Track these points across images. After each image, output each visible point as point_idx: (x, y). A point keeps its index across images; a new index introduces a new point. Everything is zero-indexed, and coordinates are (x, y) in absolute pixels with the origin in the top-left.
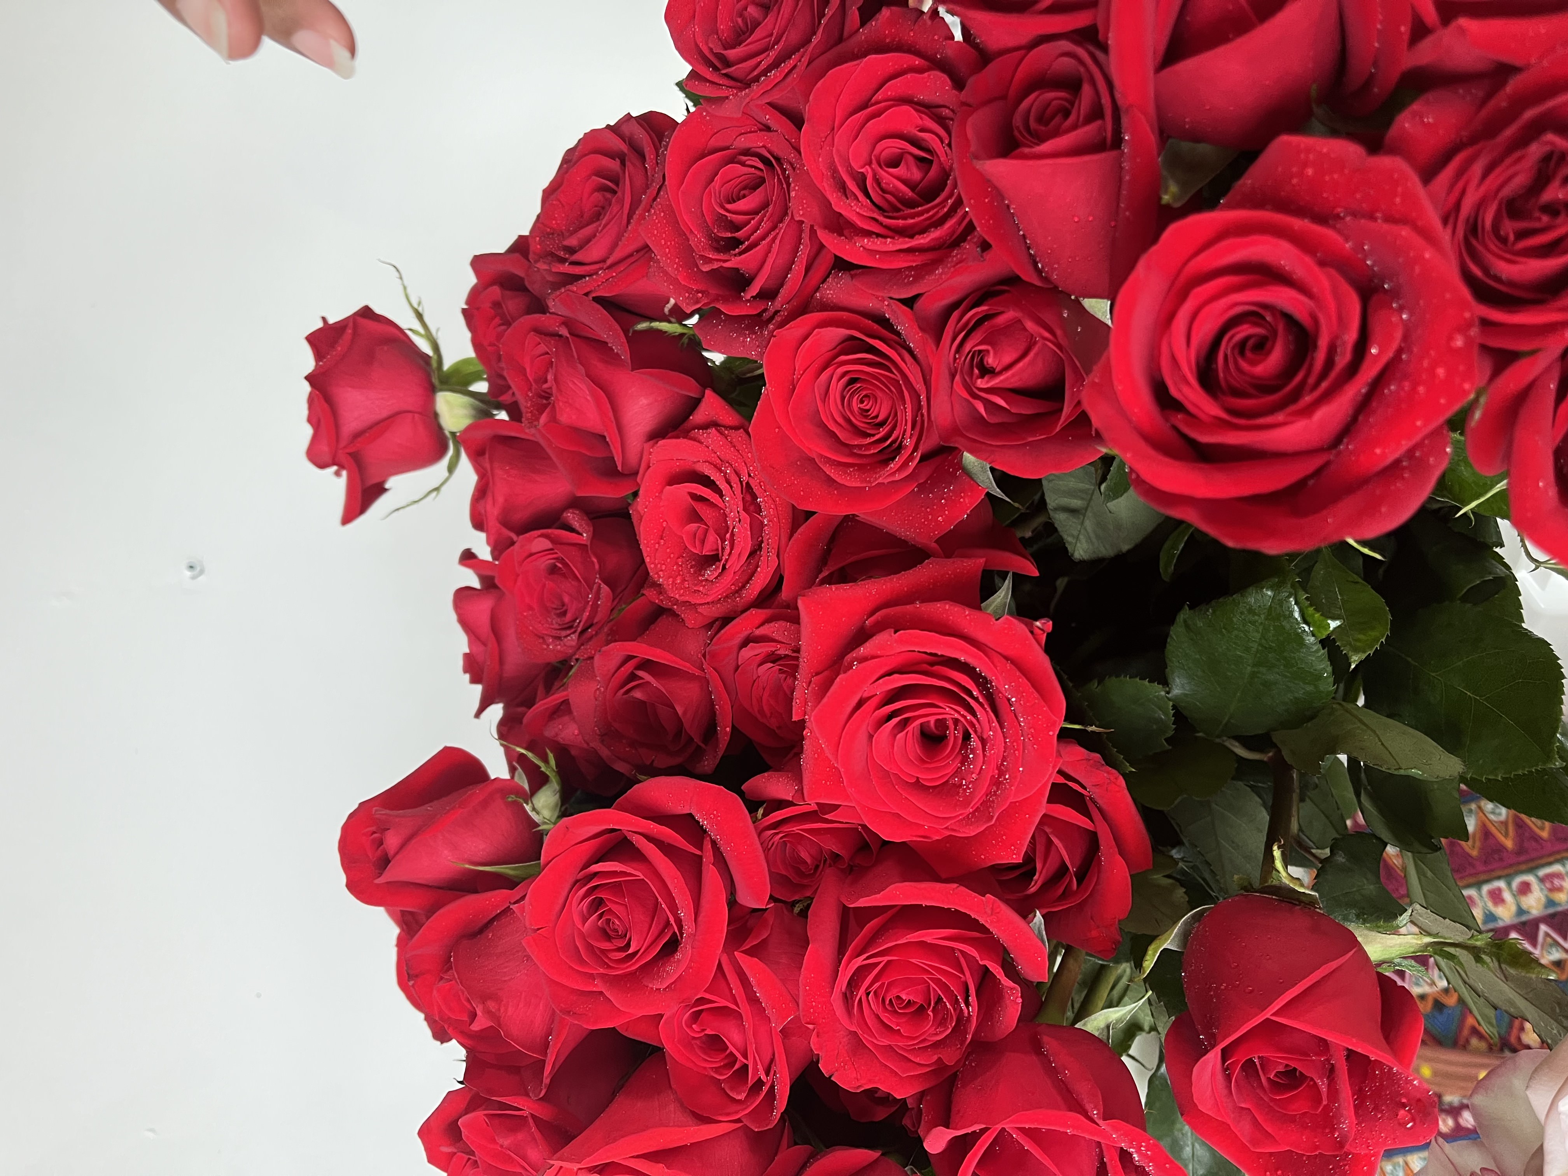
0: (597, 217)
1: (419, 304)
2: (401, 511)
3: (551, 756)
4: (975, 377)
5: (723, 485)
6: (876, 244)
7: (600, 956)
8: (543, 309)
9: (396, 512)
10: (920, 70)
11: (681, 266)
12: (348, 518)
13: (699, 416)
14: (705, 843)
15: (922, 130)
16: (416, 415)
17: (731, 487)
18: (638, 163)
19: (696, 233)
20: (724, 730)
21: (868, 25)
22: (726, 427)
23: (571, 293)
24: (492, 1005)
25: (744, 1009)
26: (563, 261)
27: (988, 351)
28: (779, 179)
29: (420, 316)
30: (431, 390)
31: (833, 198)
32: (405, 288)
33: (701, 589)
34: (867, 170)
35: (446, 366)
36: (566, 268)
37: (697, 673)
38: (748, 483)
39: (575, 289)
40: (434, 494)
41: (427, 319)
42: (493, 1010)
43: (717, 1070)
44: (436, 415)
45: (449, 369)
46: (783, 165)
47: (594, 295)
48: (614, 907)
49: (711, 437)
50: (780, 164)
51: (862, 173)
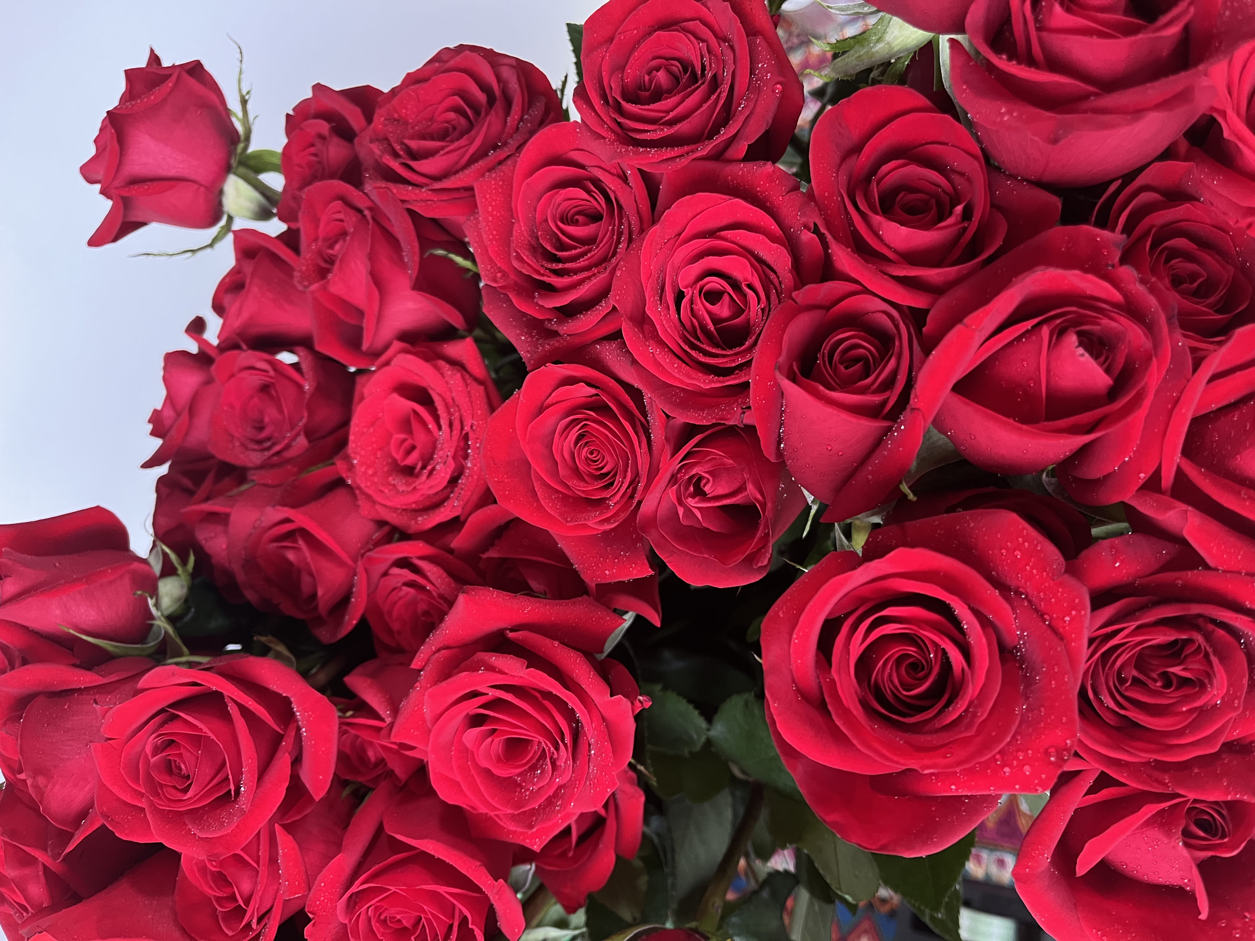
0: (443, 135)
1: (248, 93)
2: (151, 257)
3: (192, 559)
4: (688, 492)
5: (444, 426)
6: (665, 360)
7: (155, 788)
8: (358, 184)
9: (144, 257)
10: (773, 238)
11: (496, 240)
12: (96, 241)
13: (453, 349)
14: (291, 726)
15: (750, 286)
16: (202, 189)
17: (451, 431)
18: (501, 113)
19: (522, 224)
20: (351, 620)
21: (750, 165)
22: (471, 375)
23: (388, 192)
24: (41, 780)
25: (263, 869)
26: (396, 155)
27: (708, 480)
28: (613, 229)
29: (244, 102)
30: (227, 169)
31: (651, 299)
32: (241, 72)
33: (387, 491)
34: (688, 292)
35: (250, 150)
36: (395, 165)
37: (350, 562)
38: (467, 434)
39: (395, 191)
40: (189, 254)
41: (249, 106)
42: (41, 786)
43: (218, 899)
44: (221, 192)
45: (251, 153)
46: (622, 218)
47: (410, 207)
48: (186, 755)
49: (454, 378)
50: (620, 218)
51: (683, 292)
